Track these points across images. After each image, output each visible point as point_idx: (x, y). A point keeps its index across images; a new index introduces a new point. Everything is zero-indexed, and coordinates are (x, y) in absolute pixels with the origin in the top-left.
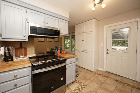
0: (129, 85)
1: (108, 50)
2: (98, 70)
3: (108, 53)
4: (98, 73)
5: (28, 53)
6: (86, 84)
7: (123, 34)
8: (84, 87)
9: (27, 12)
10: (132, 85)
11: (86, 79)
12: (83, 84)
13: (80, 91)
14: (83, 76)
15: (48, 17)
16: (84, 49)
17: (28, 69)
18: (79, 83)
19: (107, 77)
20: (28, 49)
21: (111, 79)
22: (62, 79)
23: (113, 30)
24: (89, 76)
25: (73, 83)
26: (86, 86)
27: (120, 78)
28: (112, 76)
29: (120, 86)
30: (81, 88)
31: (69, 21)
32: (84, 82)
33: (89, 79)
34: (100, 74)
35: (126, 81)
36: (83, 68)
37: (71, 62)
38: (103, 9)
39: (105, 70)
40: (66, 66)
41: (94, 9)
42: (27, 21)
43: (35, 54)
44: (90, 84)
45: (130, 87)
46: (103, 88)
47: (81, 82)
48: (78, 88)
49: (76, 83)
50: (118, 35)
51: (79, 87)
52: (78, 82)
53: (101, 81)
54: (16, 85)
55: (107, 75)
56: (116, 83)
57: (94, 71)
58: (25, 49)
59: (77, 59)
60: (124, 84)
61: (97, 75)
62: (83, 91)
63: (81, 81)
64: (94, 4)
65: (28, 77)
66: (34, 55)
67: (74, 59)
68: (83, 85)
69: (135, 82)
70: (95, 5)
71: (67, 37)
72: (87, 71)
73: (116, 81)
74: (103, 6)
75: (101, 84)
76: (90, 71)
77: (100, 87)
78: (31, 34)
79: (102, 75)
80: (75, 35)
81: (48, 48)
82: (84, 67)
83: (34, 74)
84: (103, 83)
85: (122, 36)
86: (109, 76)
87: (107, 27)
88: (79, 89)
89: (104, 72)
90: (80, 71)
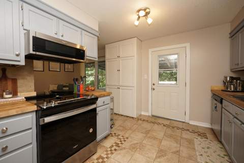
0: (178, 128)
1: (154, 84)
2: (141, 115)
3: (154, 89)
4: (141, 119)
5: (19, 89)
6: (127, 135)
7: (170, 63)
8: (125, 141)
9: (22, 9)
10: (182, 127)
11: (126, 129)
12: (123, 136)
13: (119, 147)
14: (120, 126)
15: (63, 25)
16: (121, 84)
17: (30, 116)
18: (116, 136)
19: (154, 123)
20: (20, 82)
21: (158, 124)
22: (91, 130)
23: (159, 56)
24: (129, 124)
25: (106, 138)
26: (127, 138)
27: (169, 121)
28: (160, 121)
29: (169, 131)
30: (120, 143)
31: (98, 37)
32: (123, 133)
33: (130, 129)
34: (144, 120)
35: (175, 124)
36: (119, 115)
37: (104, 102)
38: (149, 25)
39: (150, 114)
40: (97, 109)
41: (137, 23)
42: (23, 26)
43: (35, 91)
44: (132, 135)
45: (180, 130)
46: (149, 137)
47: (119, 135)
48: (115, 143)
49: (112, 137)
50: (164, 64)
51: (117, 142)
52: (114, 135)
53: (146, 129)
54: (5, 149)
55: (153, 120)
56: (165, 128)
57: (135, 117)
58: (14, 81)
59: (112, 99)
60: (173, 128)
61: (140, 122)
62: (123, 146)
63: (118, 133)
64: (137, 17)
65: (31, 131)
66: (34, 94)
67: (108, 98)
68: (122, 138)
69: (184, 124)
70: (139, 17)
71: (89, 65)
72: (125, 118)
73: (164, 125)
74: (150, 21)
75: (147, 132)
76: (130, 117)
77: (146, 136)
78: (33, 51)
79: (147, 121)
80: (104, 61)
81: (52, 84)
82: (121, 113)
83: (43, 123)
84: (149, 131)
85: (169, 66)
86: (156, 121)
87: (152, 52)
88: (117, 145)
89: (149, 116)
90: (115, 120)
